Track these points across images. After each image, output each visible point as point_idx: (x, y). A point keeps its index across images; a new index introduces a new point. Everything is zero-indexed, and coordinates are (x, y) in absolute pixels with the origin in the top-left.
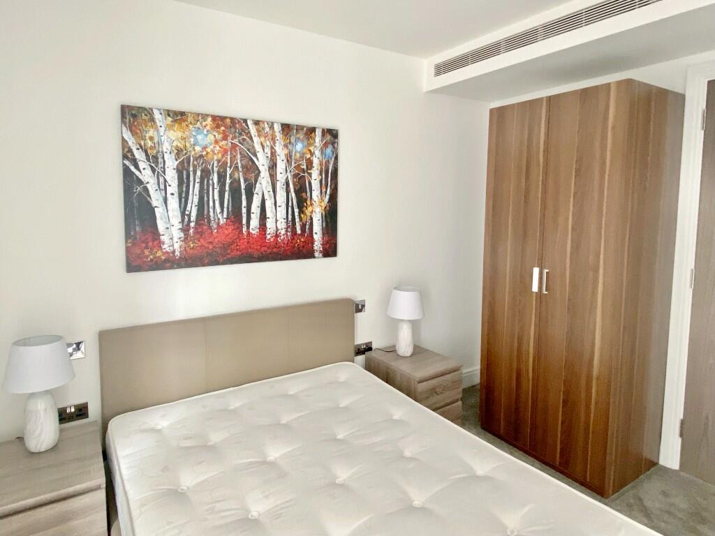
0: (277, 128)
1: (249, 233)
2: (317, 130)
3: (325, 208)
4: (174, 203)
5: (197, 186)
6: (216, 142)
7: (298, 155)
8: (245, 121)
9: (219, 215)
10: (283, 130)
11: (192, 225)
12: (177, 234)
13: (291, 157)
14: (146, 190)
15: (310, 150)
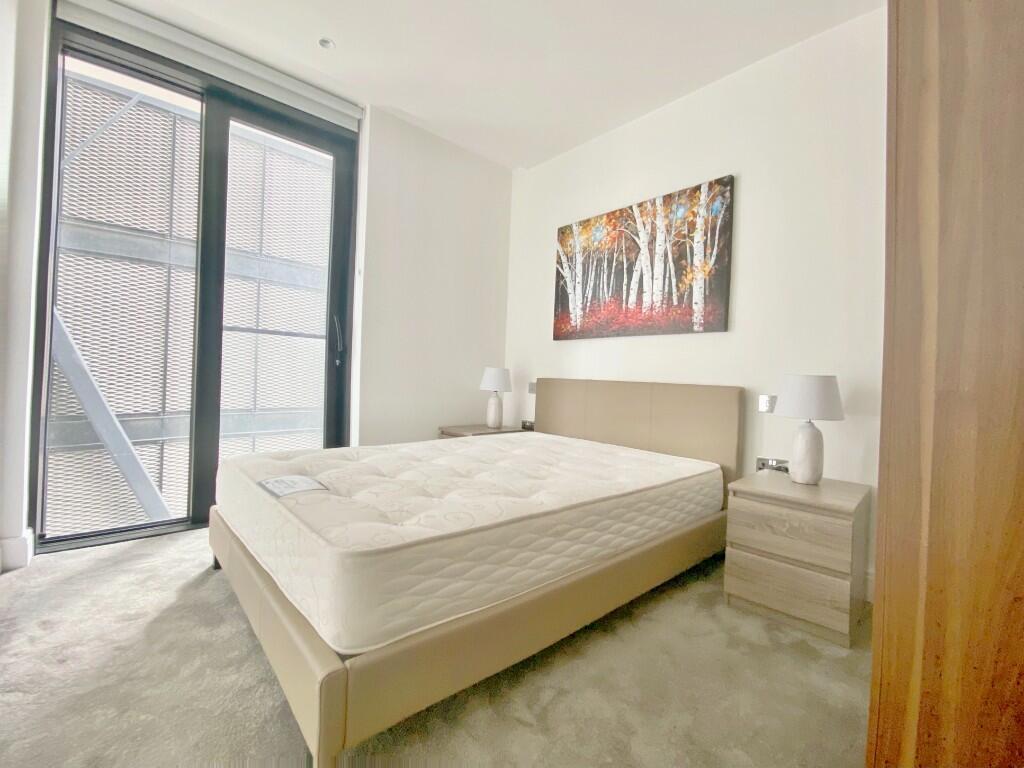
0: (659, 202)
1: (627, 308)
2: (702, 187)
3: (710, 272)
4: (579, 288)
5: (593, 273)
6: (608, 234)
7: (679, 221)
8: (631, 208)
9: (606, 295)
10: (664, 202)
11: (588, 304)
12: (579, 312)
13: (671, 226)
14: (565, 282)
15: (693, 212)
